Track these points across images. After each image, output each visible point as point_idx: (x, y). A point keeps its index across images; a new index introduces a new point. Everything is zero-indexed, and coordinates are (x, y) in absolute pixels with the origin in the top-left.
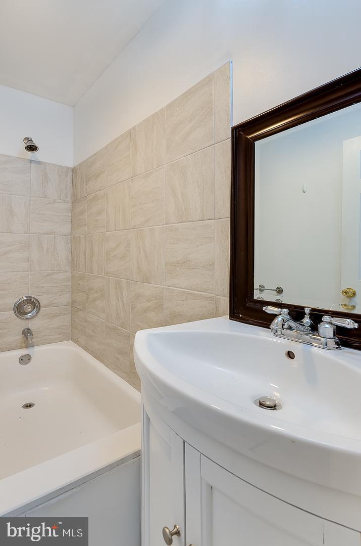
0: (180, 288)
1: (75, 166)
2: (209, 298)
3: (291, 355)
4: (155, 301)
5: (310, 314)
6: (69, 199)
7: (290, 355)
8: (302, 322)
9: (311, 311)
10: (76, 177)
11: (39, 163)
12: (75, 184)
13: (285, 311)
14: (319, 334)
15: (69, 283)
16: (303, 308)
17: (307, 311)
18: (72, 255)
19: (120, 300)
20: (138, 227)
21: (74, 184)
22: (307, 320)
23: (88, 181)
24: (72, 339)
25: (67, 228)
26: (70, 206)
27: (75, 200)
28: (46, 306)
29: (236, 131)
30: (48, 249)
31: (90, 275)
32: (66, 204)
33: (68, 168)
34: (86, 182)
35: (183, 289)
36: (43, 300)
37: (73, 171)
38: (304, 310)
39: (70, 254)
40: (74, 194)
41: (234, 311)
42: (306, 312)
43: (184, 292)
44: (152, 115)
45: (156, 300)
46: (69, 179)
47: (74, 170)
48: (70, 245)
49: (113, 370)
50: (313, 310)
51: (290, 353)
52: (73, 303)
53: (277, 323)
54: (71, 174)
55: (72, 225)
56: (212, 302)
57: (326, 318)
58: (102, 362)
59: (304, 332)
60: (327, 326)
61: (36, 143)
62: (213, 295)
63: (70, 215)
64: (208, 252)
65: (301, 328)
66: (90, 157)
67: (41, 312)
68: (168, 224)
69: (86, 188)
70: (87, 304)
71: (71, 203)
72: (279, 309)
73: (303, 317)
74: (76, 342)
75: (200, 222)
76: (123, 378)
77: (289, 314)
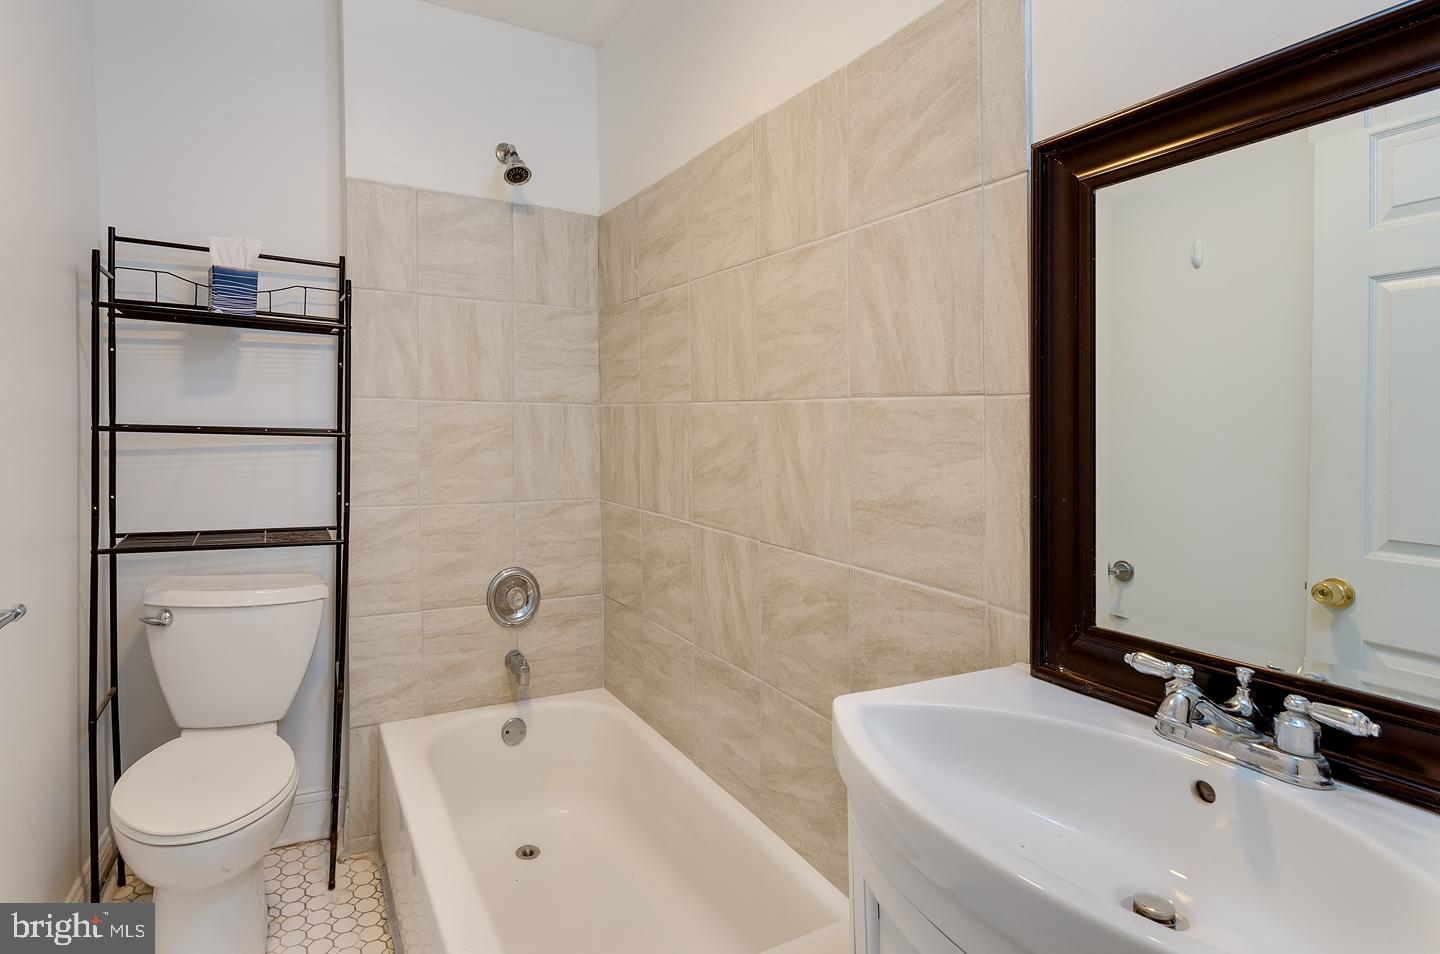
0: (894, 575)
1: (604, 212)
2: (972, 609)
3: (1206, 792)
4: (826, 604)
5: (1250, 685)
6: (593, 303)
7: (1204, 792)
8: (1231, 706)
9: (1253, 676)
10: (609, 242)
11: (526, 209)
12: (607, 261)
13: (1185, 671)
14: (1275, 741)
15: (597, 534)
16: (1232, 666)
17: (1244, 675)
18: (602, 458)
19: (732, 592)
20: (774, 397)
21: (604, 261)
22: (1242, 701)
23: (641, 256)
24: (607, 685)
25: (589, 385)
26: (594, 320)
27: (608, 309)
28: (554, 593)
29: (1043, 156)
30: (552, 439)
31: (649, 516)
32: (586, 317)
33: (587, 217)
34: (636, 260)
35: (901, 577)
36: (546, 577)
37: (599, 226)
38: (1235, 671)
39: (598, 454)
40: (605, 291)
41: (1042, 653)
42: (1240, 678)
43: (904, 587)
44: (810, 88)
45: (828, 600)
46: (592, 247)
47: (603, 223)
48: (597, 428)
49: (717, 777)
50: (1259, 673)
51: (1201, 787)
52: (608, 588)
53: (1175, 708)
54: (596, 235)
55: (601, 375)
56: (980, 621)
57: (1295, 701)
58: (688, 752)
59: (1236, 733)
60: (1299, 723)
61: (526, 159)
62: (981, 603)
63: (595, 346)
64: (968, 485)
65: (1230, 721)
66: (645, 193)
67: (542, 607)
68: (859, 395)
69: (636, 277)
70: (644, 595)
71: (596, 314)
72: (1169, 664)
73: (1233, 693)
74: (619, 693)
75: (944, 398)
76: (745, 803)
77: (1195, 679)
